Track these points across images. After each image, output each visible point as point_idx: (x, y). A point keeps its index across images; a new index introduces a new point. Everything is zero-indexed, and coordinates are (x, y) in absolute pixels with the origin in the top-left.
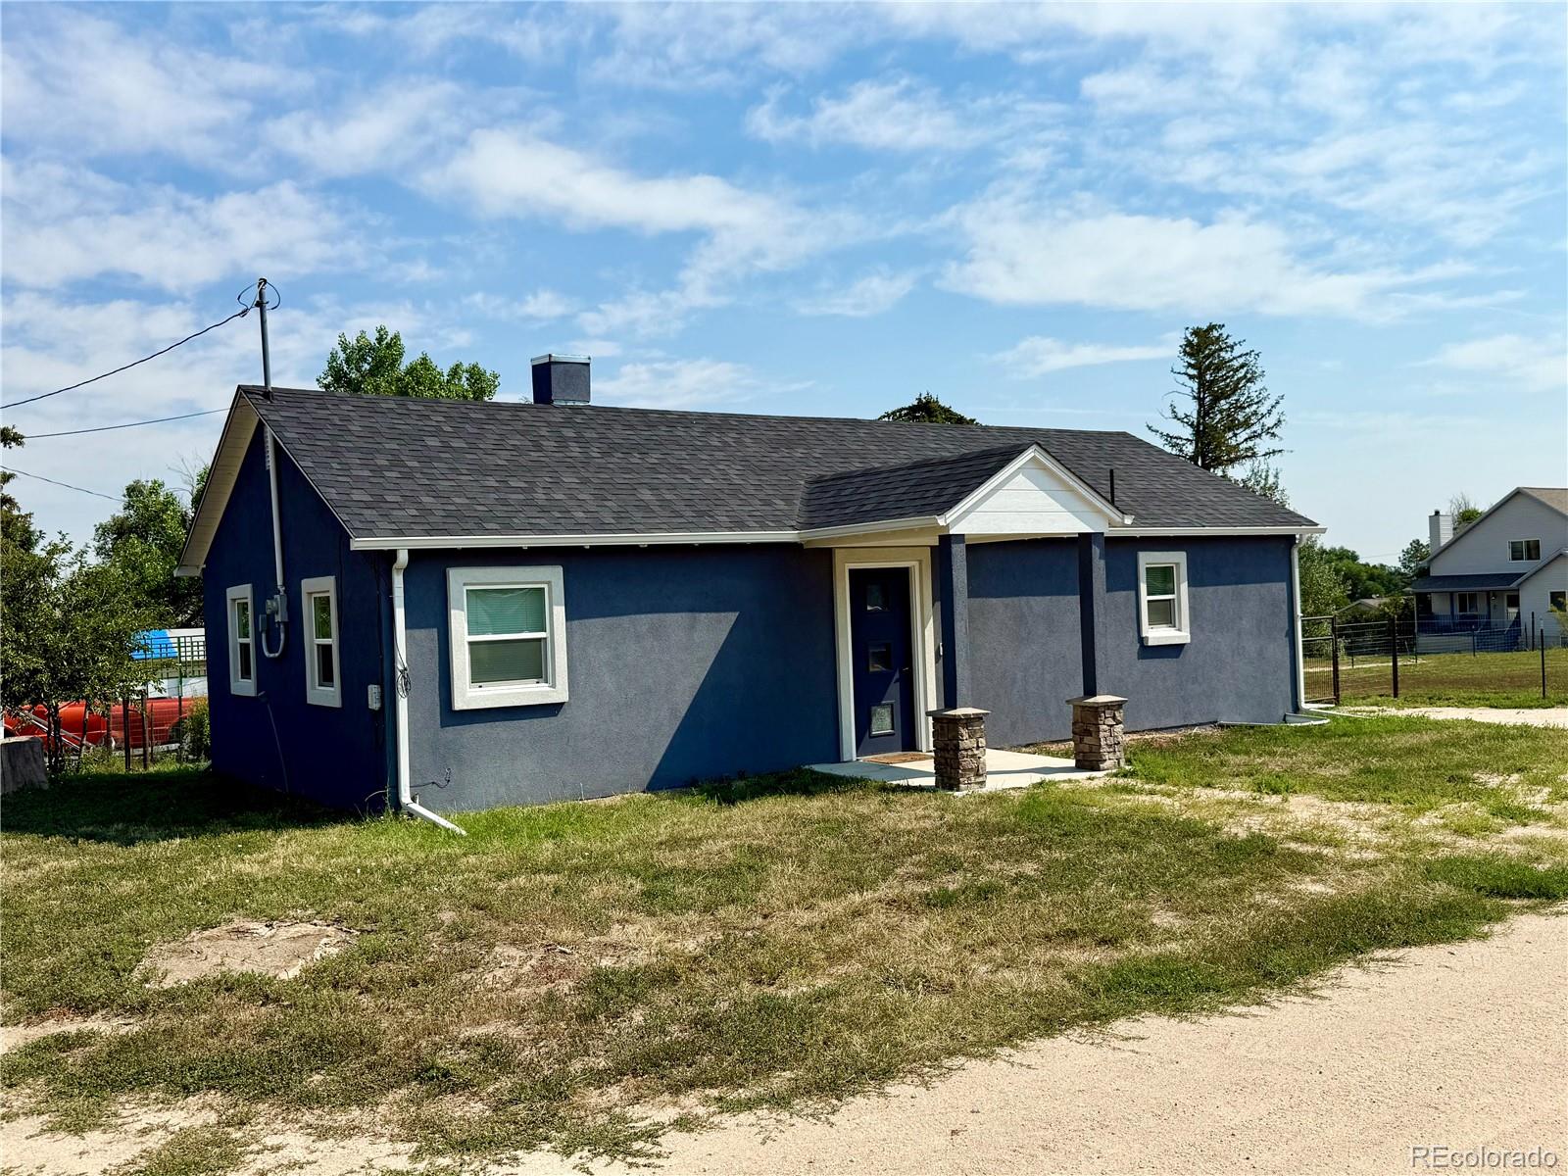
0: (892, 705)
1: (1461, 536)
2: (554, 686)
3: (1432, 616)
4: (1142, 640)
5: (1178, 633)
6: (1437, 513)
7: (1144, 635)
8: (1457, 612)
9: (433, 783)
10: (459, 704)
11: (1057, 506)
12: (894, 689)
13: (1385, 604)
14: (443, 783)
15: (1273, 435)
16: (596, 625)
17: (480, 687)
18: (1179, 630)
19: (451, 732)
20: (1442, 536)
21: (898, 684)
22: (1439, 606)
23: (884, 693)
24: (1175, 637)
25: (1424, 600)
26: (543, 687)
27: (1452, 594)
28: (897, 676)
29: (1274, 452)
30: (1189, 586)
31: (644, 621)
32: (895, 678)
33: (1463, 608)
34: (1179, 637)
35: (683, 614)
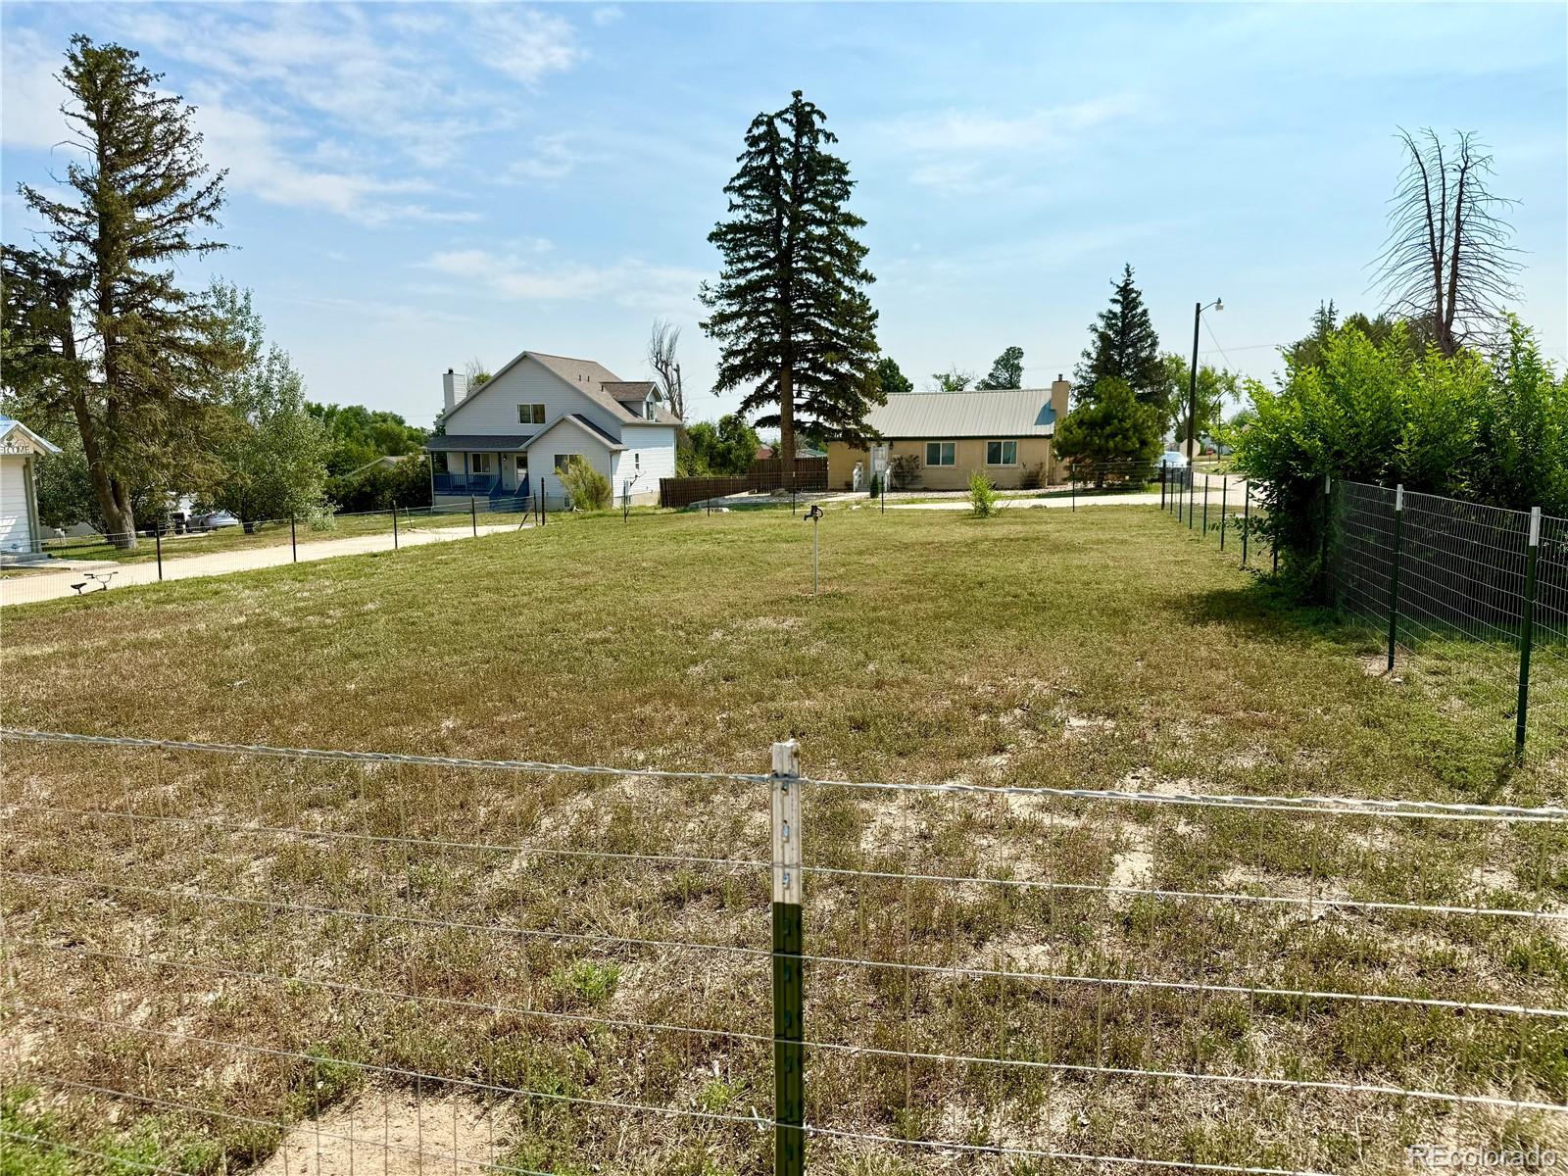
1: (474, 397)
3: (448, 476)
6: (451, 371)
8: (471, 471)
13: (403, 461)
15: (209, 218)
20: (456, 396)
22: (455, 466)
25: (441, 459)
27: (466, 453)
29: (214, 245)
33: (476, 469)
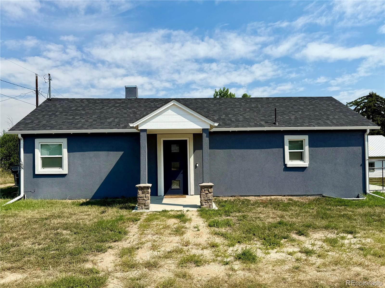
0: (180, 180)
2: (63, 170)
4: (285, 165)
5: (304, 163)
7: (286, 163)
9: (31, 191)
10: (37, 173)
11: (186, 120)
12: (181, 176)
14: (33, 191)
16: (77, 154)
17: (44, 169)
18: (305, 162)
19: (36, 179)
21: (182, 174)
23: (177, 176)
24: (302, 164)
26: (61, 170)
28: (182, 172)
30: (309, 147)
31: (92, 154)
32: (181, 173)
34: (305, 164)
35: (105, 152)
